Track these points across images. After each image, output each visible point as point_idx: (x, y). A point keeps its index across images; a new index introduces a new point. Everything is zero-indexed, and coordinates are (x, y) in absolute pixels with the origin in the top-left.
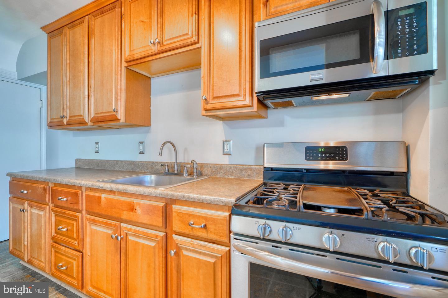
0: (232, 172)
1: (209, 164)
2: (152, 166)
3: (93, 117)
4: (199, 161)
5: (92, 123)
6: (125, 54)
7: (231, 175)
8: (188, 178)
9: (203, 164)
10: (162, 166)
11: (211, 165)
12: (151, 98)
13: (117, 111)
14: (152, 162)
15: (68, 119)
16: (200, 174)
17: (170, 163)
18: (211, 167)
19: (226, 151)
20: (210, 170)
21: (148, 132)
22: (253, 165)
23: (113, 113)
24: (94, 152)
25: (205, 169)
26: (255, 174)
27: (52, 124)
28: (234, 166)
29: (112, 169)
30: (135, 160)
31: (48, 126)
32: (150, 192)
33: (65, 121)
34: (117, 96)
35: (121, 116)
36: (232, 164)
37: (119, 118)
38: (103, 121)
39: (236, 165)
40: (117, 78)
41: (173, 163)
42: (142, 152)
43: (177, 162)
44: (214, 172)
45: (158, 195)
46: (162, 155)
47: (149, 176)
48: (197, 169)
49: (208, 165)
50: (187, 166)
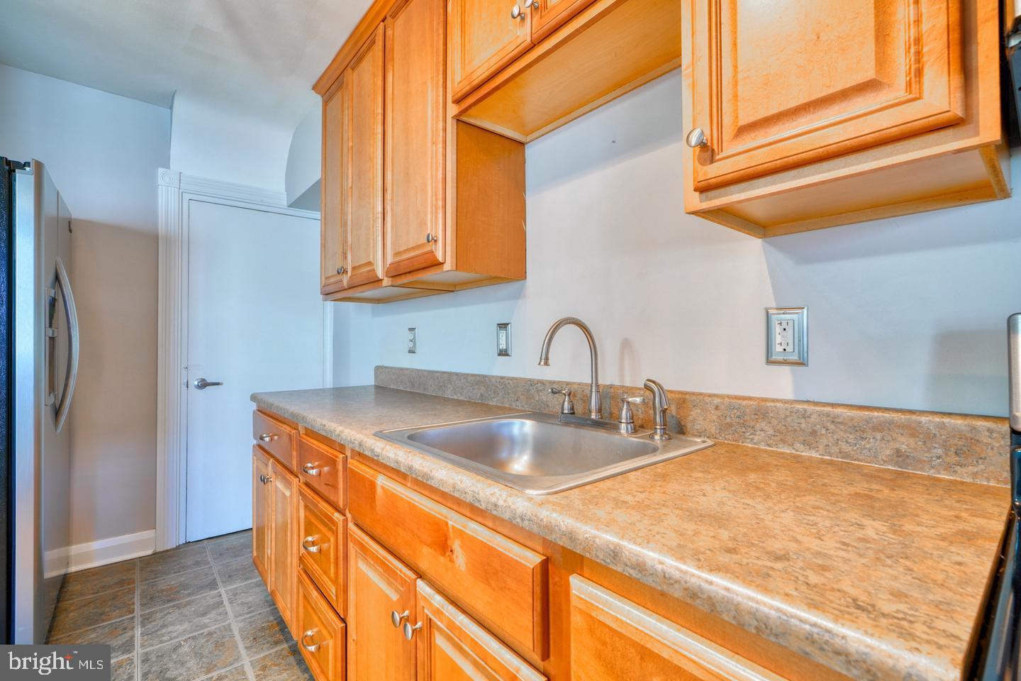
0: (814, 433)
1: (710, 396)
2: (529, 390)
3: (390, 265)
4: (671, 383)
5: (390, 279)
6: (453, 80)
7: (810, 445)
8: (634, 439)
9: (686, 393)
10: (556, 395)
11: (717, 401)
12: (525, 201)
13: (436, 241)
14: (530, 380)
15: (349, 274)
16: (677, 429)
17: (579, 384)
18: (717, 408)
19: (779, 349)
20: (715, 418)
21: (519, 295)
22: (922, 413)
23: (427, 249)
24: (407, 351)
25: (695, 413)
26: (940, 451)
27: (331, 289)
28: (818, 408)
29: (440, 394)
30: (485, 373)
31: (321, 294)
32: (493, 500)
33: (345, 280)
34: (437, 200)
35: (444, 251)
36: (808, 402)
37: (441, 260)
38: (410, 272)
39: (833, 405)
40: (436, 151)
41: (586, 385)
42: (506, 350)
43: (597, 386)
44: (730, 425)
45: (518, 520)
46: (550, 361)
47: (517, 422)
48: (664, 411)
49: (708, 399)
50: (630, 400)
